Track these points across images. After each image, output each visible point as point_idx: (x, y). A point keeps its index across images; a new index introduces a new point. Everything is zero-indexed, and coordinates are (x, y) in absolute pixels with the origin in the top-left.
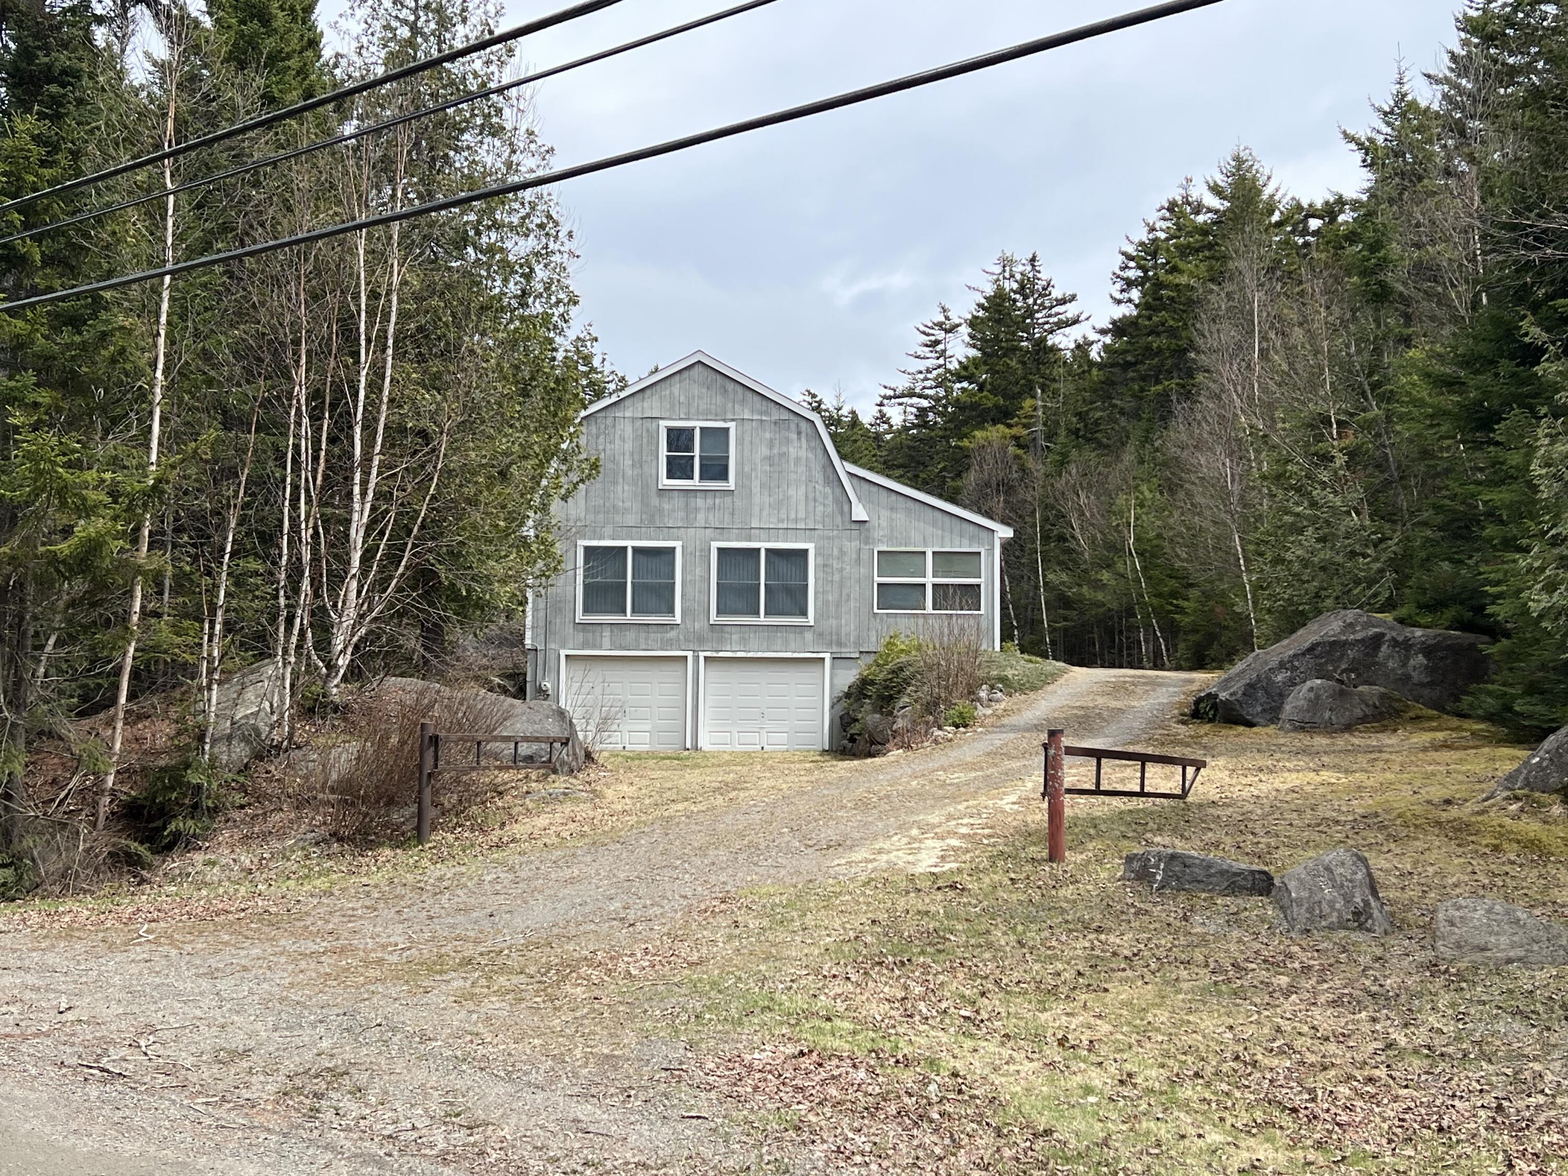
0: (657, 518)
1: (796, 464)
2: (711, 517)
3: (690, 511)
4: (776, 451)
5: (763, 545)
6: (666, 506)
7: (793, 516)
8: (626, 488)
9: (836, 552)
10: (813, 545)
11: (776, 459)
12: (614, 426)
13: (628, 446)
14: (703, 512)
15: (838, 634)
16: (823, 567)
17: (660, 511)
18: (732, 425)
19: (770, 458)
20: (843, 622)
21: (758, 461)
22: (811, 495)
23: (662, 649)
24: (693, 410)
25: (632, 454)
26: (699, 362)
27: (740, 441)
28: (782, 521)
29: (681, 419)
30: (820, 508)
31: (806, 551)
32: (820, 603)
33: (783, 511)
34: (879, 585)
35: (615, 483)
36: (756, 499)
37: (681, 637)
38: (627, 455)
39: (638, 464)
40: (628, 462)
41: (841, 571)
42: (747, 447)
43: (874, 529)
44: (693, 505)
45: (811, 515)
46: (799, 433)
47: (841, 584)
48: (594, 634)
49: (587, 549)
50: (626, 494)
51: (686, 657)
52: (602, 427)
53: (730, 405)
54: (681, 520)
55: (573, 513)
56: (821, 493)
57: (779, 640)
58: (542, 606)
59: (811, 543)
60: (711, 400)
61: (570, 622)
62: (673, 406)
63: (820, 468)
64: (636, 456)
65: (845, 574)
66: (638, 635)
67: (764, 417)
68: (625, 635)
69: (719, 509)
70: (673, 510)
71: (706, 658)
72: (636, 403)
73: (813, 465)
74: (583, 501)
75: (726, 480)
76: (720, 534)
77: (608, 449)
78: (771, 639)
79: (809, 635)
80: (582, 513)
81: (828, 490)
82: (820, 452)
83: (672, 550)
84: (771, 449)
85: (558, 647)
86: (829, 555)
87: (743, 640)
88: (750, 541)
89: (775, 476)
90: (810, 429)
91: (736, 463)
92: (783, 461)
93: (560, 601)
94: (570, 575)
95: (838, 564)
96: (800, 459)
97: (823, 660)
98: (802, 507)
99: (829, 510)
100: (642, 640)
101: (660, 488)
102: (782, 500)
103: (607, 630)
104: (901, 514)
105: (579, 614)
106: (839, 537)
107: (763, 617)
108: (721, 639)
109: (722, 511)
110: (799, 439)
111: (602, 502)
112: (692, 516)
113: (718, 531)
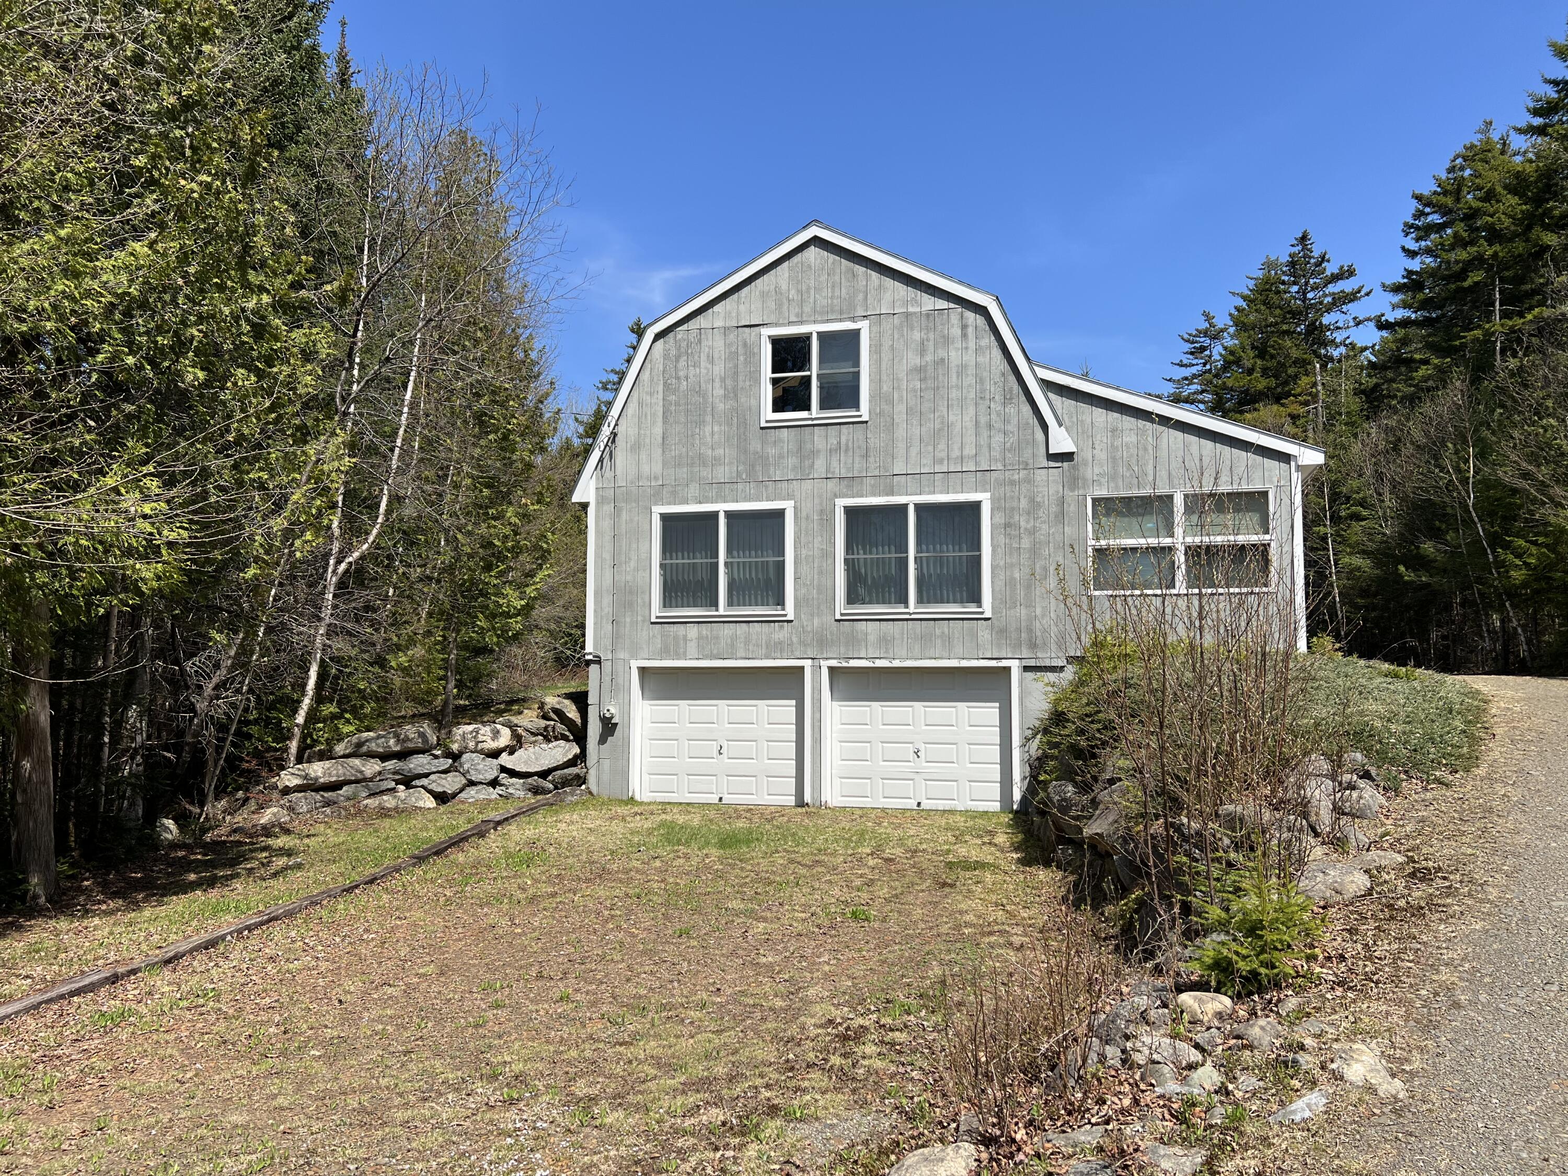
0: (759, 468)
1: (960, 374)
2: (835, 464)
3: (805, 455)
4: (929, 358)
5: (910, 500)
6: (771, 451)
7: (956, 453)
8: (716, 429)
9: (1024, 503)
10: (988, 495)
11: (930, 369)
12: (700, 341)
13: (719, 369)
14: (822, 455)
15: (1030, 630)
16: (1006, 527)
17: (763, 459)
18: (864, 326)
19: (920, 370)
20: (1039, 611)
21: (903, 375)
22: (983, 420)
23: (767, 658)
24: (807, 309)
25: (723, 380)
26: (816, 241)
27: (876, 348)
28: (941, 461)
29: (790, 323)
30: (998, 439)
31: (976, 507)
32: (1000, 584)
33: (942, 446)
34: (1095, 551)
35: (701, 423)
36: (900, 433)
37: (795, 639)
38: (717, 384)
39: (733, 393)
40: (719, 392)
41: (1032, 532)
42: (886, 356)
43: (1086, 465)
44: (809, 446)
45: (985, 450)
46: (964, 327)
47: (1034, 552)
48: (676, 638)
49: (665, 518)
50: (716, 436)
51: (802, 668)
52: (684, 344)
53: (861, 296)
54: (793, 470)
55: (646, 469)
56: (998, 415)
57: (939, 641)
58: (607, 600)
59: (985, 491)
60: (833, 292)
61: (643, 621)
62: (779, 305)
63: (997, 377)
64: (729, 382)
65: (1040, 537)
66: (734, 638)
67: (911, 309)
68: (717, 638)
69: (847, 450)
70: (781, 457)
71: (831, 669)
72: (728, 307)
73: (986, 374)
74: (660, 451)
75: (857, 406)
76: (848, 486)
77: (691, 375)
78: (926, 640)
79: (984, 633)
80: (657, 468)
81: (1011, 410)
82: (997, 353)
83: (779, 515)
84: (922, 356)
85: (627, 656)
86: (1013, 509)
87: (885, 642)
88: (892, 493)
89: (929, 395)
90: (981, 320)
91: (871, 381)
92: (940, 371)
93: (631, 592)
94: (644, 556)
95: (1028, 522)
96: (966, 366)
97: (1008, 670)
98: (970, 439)
99: (1012, 439)
100: (740, 646)
101: (763, 424)
102: (939, 430)
103: (693, 632)
104: (1131, 438)
105: (656, 609)
106: (1029, 481)
107: (912, 606)
108: (853, 641)
109: (851, 453)
110: (964, 335)
111: (684, 450)
112: (807, 462)
113: (845, 482)
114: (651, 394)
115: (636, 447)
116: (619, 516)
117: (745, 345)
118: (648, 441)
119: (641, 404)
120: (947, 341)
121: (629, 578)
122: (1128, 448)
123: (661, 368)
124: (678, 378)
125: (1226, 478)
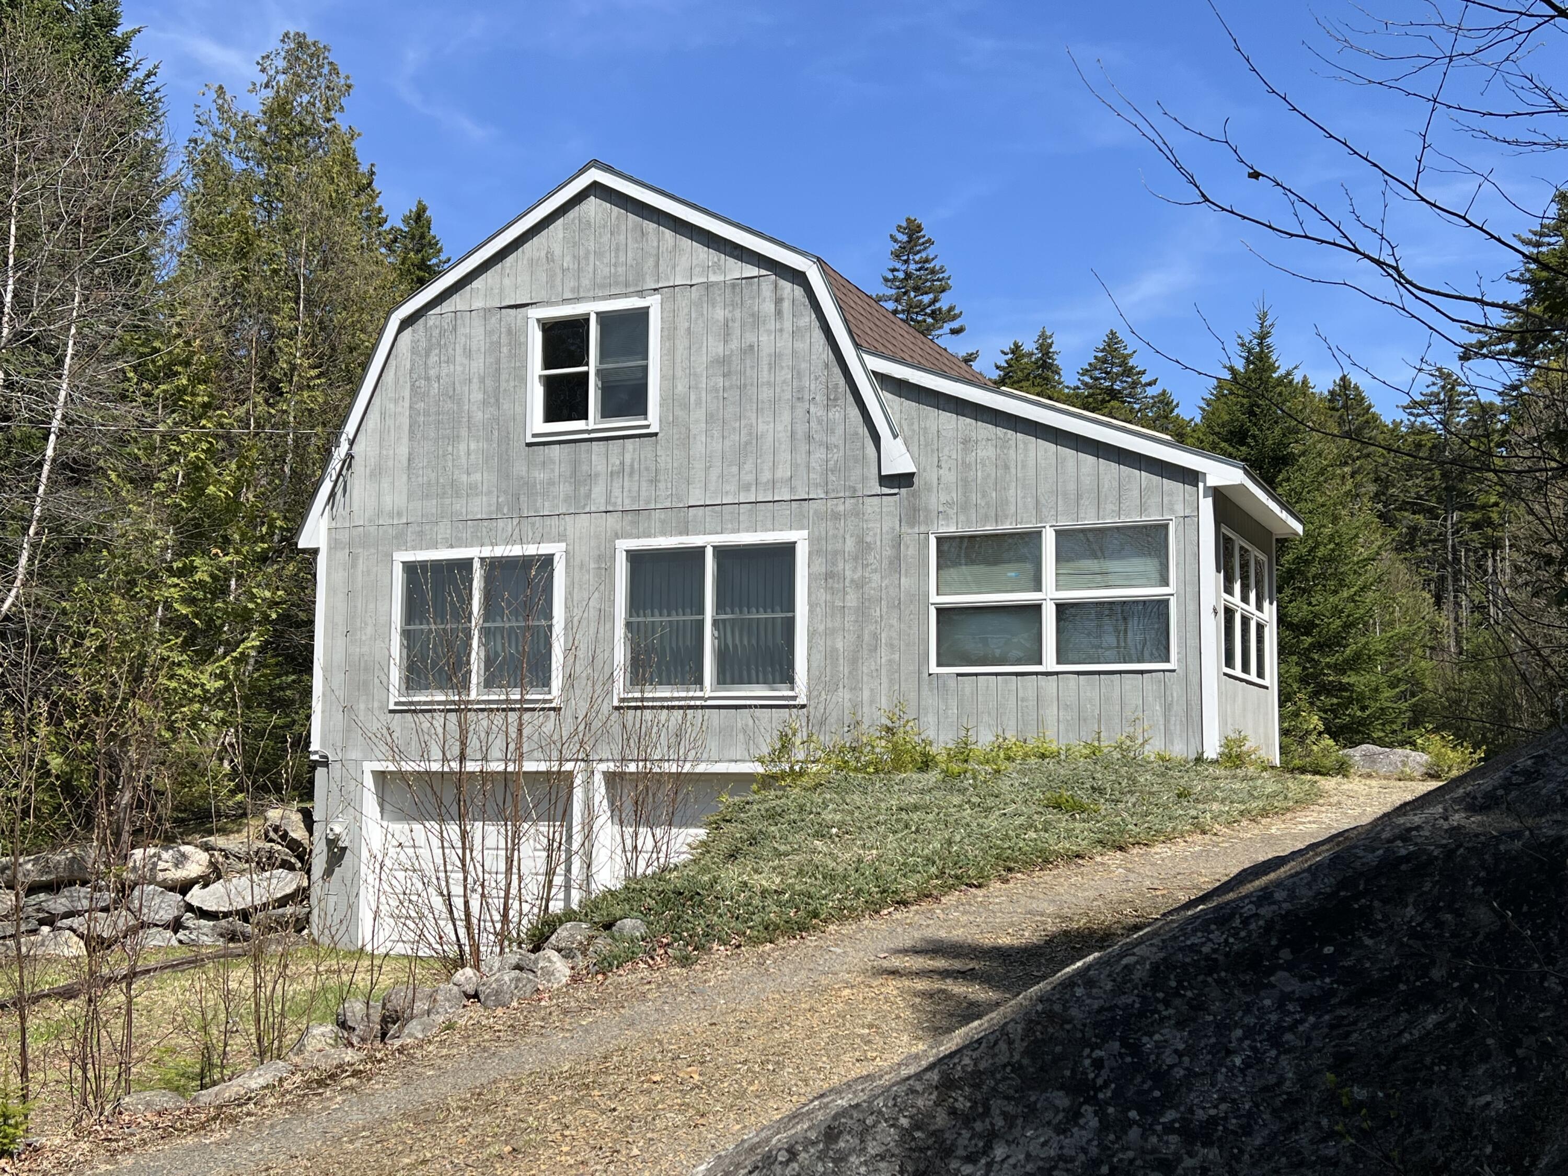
0: (524, 500)
1: (773, 366)
2: (617, 492)
3: (581, 480)
4: (734, 345)
5: (709, 541)
6: (540, 475)
7: (766, 476)
8: (473, 446)
9: (850, 544)
10: (805, 533)
11: (736, 360)
12: (455, 328)
13: (478, 365)
14: (602, 480)
16: (827, 578)
17: (529, 486)
18: (653, 302)
19: (723, 361)
20: (866, 694)
21: (701, 369)
22: (801, 429)
23: (528, 759)
24: (586, 282)
25: (482, 380)
26: (596, 189)
27: (669, 334)
28: (747, 488)
29: (565, 301)
30: (819, 454)
31: (789, 549)
32: (818, 657)
33: (749, 466)
34: (940, 611)
35: (455, 439)
36: (698, 448)
37: (563, 734)
38: (475, 385)
39: (494, 398)
40: (477, 396)
42: (681, 345)
43: (929, 490)
44: (585, 468)
45: (802, 471)
46: (778, 301)
47: (862, 612)
48: (418, 730)
49: (409, 568)
50: (472, 457)
51: (571, 774)
52: (436, 333)
53: (651, 262)
54: (565, 501)
55: (387, 500)
56: (820, 422)
57: (741, 736)
58: (338, 679)
59: (802, 528)
60: (617, 257)
61: (380, 708)
62: (551, 277)
63: (819, 372)
64: (489, 382)
65: (870, 591)
66: (490, 731)
67: (713, 278)
68: (468, 731)
69: (631, 474)
70: (551, 483)
71: (607, 775)
72: (489, 281)
73: (804, 365)
74: (405, 478)
75: (644, 413)
76: (635, 523)
77: (443, 374)
78: (725, 735)
79: (797, 725)
80: (401, 500)
81: (836, 414)
82: (818, 336)
83: (546, 562)
84: (726, 342)
85: (359, 756)
86: (836, 553)
87: (672, 736)
88: (685, 532)
89: (734, 395)
90: (799, 291)
91: (662, 377)
92: (748, 362)
93: (366, 669)
94: (383, 619)
95: (854, 570)
96: (781, 355)
98: (784, 456)
99: (837, 455)
100: (496, 742)
101: (530, 439)
102: (746, 444)
103: (437, 722)
104: (986, 452)
105: (395, 692)
106: (858, 514)
107: (708, 690)
108: (634, 736)
109: (636, 477)
110: (779, 313)
111: (433, 476)
112: (583, 490)
113: (629, 517)
114: (396, 401)
115: (377, 473)
116: (354, 566)
118: (390, 464)
119: (384, 414)
120: (756, 320)
121: (365, 649)
122: (984, 465)
123: (408, 366)
124: (428, 379)
125: (1110, 507)
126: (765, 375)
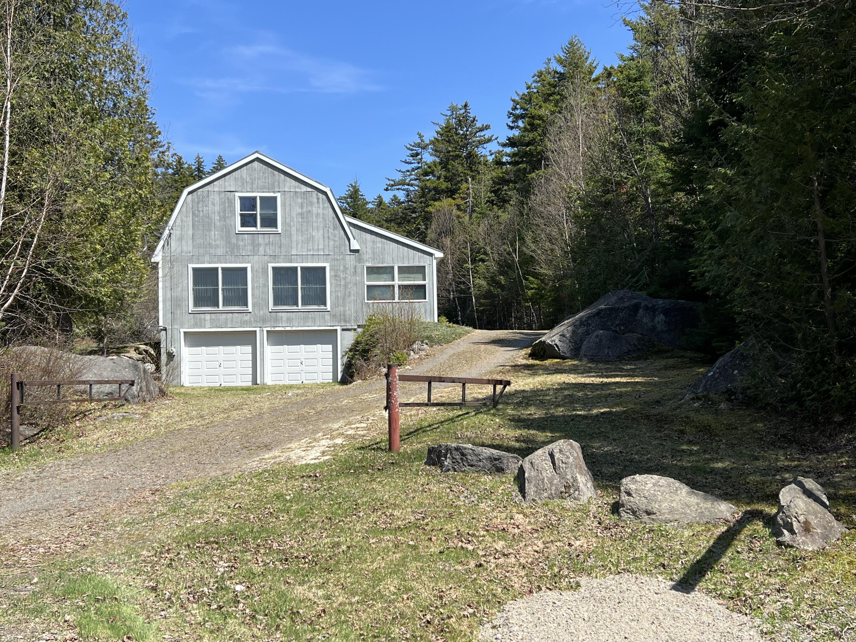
0: (235, 250)
1: (317, 217)
2: (268, 249)
3: (255, 246)
5: (299, 265)
6: (241, 243)
7: (316, 248)
8: (216, 233)
9: (342, 268)
10: (328, 264)
11: (305, 215)
12: (208, 196)
13: (217, 208)
14: (262, 246)
15: (344, 315)
16: (335, 276)
17: (238, 246)
18: (278, 195)
19: (301, 214)
20: (347, 308)
21: (295, 216)
22: (326, 235)
23: (241, 327)
24: (255, 187)
25: (219, 213)
26: (258, 159)
27: (284, 205)
28: (310, 250)
29: (247, 192)
30: (332, 243)
31: (324, 268)
32: (333, 298)
33: (311, 244)
34: (368, 286)
35: (210, 230)
36: (294, 238)
37: (252, 320)
38: (216, 214)
39: (223, 218)
40: (217, 218)
41: (345, 279)
42: (288, 208)
43: (364, 254)
44: (257, 242)
45: (327, 247)
46: (318, 199)
47: (346, 286)
48: (200, 319)
49: (194, 270)
50: (216, 236)
51: (256, 331)
52: (201, 197)
53: (277, 183)
54: (250, 251)
55: (185, 248)
56: (332, 234)
57: (310, 320)
58: (168, 303)
59: (327, 262)
60: (265, 180)
61: (185, 313)
62: (243, 184)
63: (331, 219)
64: (221, 214)
65: (348, 280)
66: (227, 319)
67: (297, 190)
68: (219, 319)
69: (272, 244)
70: (245, 246)
71: (267, 331)
72: (221, 183)
73: (327, 218)
74: (191, 241)
75: (276, 226)
76: (273, 259)
77: (204, 210)
78: (305, 319)
79: (327, 316)
80: (190, 248)
81: (336, 232)
82: (331, 210)
83: (245, 269)
84: (302, 209)
85: (178, 327)
86: (337, 270)
87: (289, 320)
88: (291, 262)
89: (305, 224)
90: (324, 197)
91: (282, 217)
92: (309, 215)
93: (179, 300)
94: (185, 285)
95: (343, 274)
96: (319, 214)
97: (336, 330)
98: (321, 241)
99: (337, 243)
100: (229, 322)
101: (237, 232)
102: (309, 238)
103: (208, 317)
104: (379, 245)
105: (191, 308)
106: (344, 259)
107: (300, 307)
108: (276, 320)
109: (274, 246)
110: (318, 202)
111: (202, 241)
112: (256, 249)
113: (272, 257)
114: (187, 217)
115: (181, 239)
116: (173, 268)
117: (228, 199)
118: (185, 237)
119: (182, 221)
120: (311, 204)
121: (179, 294)
122: (379, 248)
123: (191, 207)
124: (199, 211)
125: (411, 261)
126: (314, 219)
